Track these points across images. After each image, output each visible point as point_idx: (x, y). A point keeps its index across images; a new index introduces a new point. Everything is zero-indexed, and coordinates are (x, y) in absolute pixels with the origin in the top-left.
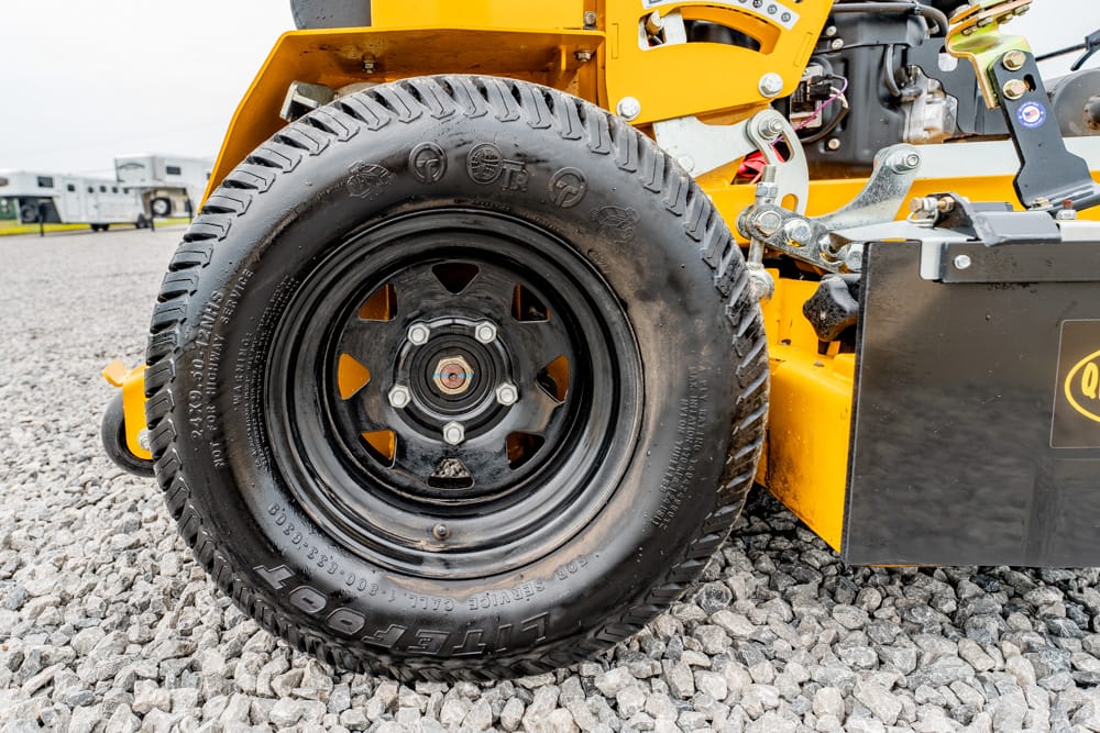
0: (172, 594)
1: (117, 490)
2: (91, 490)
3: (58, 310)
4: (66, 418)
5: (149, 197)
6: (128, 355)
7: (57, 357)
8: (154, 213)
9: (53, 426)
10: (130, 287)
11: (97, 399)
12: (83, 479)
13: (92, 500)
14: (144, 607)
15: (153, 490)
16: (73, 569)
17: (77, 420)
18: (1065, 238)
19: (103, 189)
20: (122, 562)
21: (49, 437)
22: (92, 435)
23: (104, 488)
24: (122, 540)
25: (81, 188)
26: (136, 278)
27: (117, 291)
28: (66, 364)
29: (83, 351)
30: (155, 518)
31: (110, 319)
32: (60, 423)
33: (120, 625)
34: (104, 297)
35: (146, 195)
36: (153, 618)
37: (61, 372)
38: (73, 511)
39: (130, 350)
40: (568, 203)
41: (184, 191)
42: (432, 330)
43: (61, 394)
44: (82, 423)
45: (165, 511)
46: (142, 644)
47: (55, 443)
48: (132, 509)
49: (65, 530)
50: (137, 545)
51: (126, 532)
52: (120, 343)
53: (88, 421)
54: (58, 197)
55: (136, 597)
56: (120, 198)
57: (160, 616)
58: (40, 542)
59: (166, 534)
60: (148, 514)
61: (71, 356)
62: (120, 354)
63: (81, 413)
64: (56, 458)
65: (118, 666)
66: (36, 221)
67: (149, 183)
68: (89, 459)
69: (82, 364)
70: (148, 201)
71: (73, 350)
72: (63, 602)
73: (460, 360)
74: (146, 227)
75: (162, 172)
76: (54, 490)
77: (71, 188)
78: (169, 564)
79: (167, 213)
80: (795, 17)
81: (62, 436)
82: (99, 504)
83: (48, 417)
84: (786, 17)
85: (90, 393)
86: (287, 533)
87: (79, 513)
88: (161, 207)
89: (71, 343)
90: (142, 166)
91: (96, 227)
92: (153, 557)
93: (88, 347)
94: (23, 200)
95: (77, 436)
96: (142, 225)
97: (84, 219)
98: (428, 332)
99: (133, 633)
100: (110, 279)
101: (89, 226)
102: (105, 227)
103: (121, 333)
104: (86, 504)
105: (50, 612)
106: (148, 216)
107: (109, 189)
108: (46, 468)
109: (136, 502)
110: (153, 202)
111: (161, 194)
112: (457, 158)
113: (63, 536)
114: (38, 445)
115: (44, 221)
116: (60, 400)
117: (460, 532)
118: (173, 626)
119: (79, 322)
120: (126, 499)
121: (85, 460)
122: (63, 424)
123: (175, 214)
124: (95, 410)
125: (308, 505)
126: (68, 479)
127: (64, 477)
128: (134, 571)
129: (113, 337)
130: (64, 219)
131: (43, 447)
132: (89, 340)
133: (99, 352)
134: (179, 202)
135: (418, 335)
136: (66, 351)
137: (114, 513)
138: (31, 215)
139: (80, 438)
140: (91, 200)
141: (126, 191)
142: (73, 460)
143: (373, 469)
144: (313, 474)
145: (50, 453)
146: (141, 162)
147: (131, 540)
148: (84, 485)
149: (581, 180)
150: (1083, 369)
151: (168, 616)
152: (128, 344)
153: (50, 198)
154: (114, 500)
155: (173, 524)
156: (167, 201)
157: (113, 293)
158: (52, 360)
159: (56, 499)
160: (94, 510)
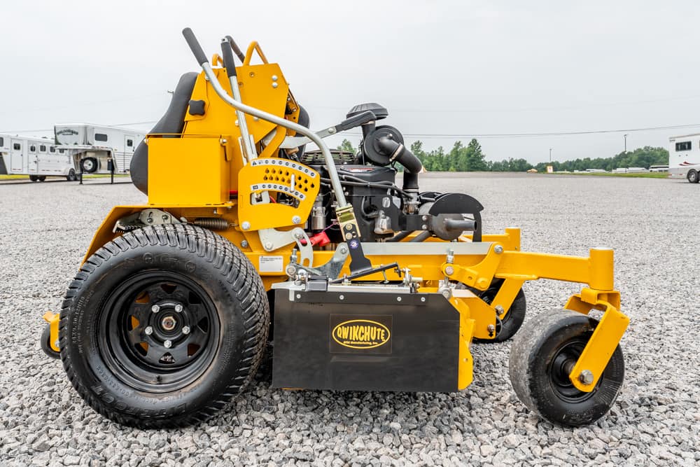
0: (65, 408)
1: (45, 370)
2: (31, 370)
3: (7, 259)
4: (18, 335)
5: (80, 158)
6: (54, 296)
7: (9, 296)
8: (83, 170)
9: (11, 339)
10: (58, 242)
11: (34, 324)
12: (28, 365)
13: (32, 374)
14: (54, 410)
15: (62, 371)
16: (26, 398)
17: (24, 336)
18: (329, 290)
19: (43, 148)
20: (46, 397)
21: (9, 345)
22: (33, 344)
23: (38, 370)
24: (46, 389)
25: (25, 148)
26: (63, 234)
27: (49, 245)
28: (16, 301)
29: (25, 293)
30: (62, 382)
31: (43, 268)
32: (15, 338)
33: (45, 414)
34: (40, 250)
35: (78, 156)
36: (57, 414)
37: (12, 307)
38: (23, 378)
39: (55, 293)
40: (191, 271)
41: (109, 153)
42: (161, 307)
43: (14, 321)
44: (27, 338)
45: (67, 379)
46: (53, 420)
47: (13, 348)
48: (51, 378)
49: (21, 385)
50: (53, 391)
51: (48, 386)
52: (49, 288)
53: (29, 337)
54: (6, 153)
55: (52, 407)
56: (57, 156)
57: (60, 413)
58: (10, 389)
59: (66, 387)
60: (59, 379)
61: (18, 295)
62: (49, 295)
63: (26, 332)
64: (14, 355)
65: (43, 426)
67: (81, 147)
68: (31, 356)
69: (25, 302)
70: (79, 160)
71: (20, 292)
72: (22, 408)
73: (171, 318)
74: (76, 180)
75: (91, 139)
76: (14, 369)
77: (17, 147)
78: (65, 398)
79: (94, 170)
80: (305, 197)
81: (15, 344)
82: (36, 376)
83: (8, 334)
84: (301, 197)
85: (31, 321)
86: (103, 376)
87: (27, 379)
88: (88, 165)
89: (17, 286)
90: (77, 133)
91: (34, 178)
92: (59, 395)
93: (29, 290)
95: (24, 345)
96: (72, 179)
97: (25, 172)
98: (159, 308)
99: (49, 417)
100: (44, 233)
101: (28, 177)
102: (42, 179)
103: (50, 280)
104: (30, 375)
105: (17, 410)
106: (78, 172)
107: (48, 149)
108: (8, 360)
109: (53, 375)
110: (83, 161)
111: (89, 155)
112: (157, 258)
113: (20, 387)
114: (4, 349)
116: (13, 324)
117: (165, 378)
118: (65, 415)
119: (21, 271)
120: (49, 374)
121: (29, 356)
122: (17, 338)
123: (99, 171)
124: (33, 331)
125: (111, 367)
126: (21, 365)
127: (19, 364)
128: (51, 399)
129: (45, 283)
130: (9, 172)
131: (7, 349)
132: (30, 284)
133: (36, 293)
134: (104, 163)
135: (155, 309)
136: (14, 292)
137: (43, 379)
139: (26, 346)
140: (33, 157)
141: (62, 151)
142: (23, 356)
143: (139, 357)
144: (114, 357)
145: (11, 353)
146: (76, 131)
147: (51, 388)
148: (28, 368)
149: (194, 265)
150: (337, 329)
151: (63, 413)
152: (55, 289)
154: (43, 374)
155: (70, 383)
156: (94, 161)
157: (46, 247)
158: (6, 298)
159: (15, 373)
160: (34, 378)
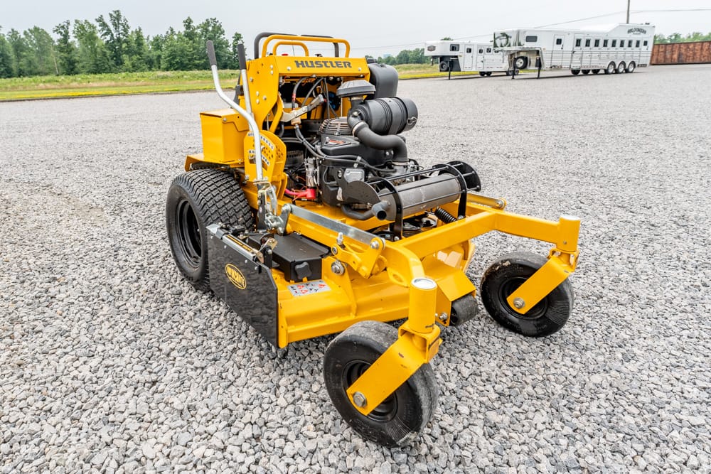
8: (515, 67)
19: (489, 50)
25: (475, 50)
35: (512, 56)
41: (538, 52)
54: (460, 56)
66: (447, 71)
67: (514, 48)
70: (513, 59)
75: (523, 41)
77: (469, 51)
79: (524, 67)
88: (520, 63)
90: (511, 38)
91: (482, 74)
94: (442, 58)
96: (509, 74)
97: (474, 69)
101: (478, 73)
102: (489, 74)
107: (492, 50)
110: (516, 59)
111: (522, 54)
115: (451, 71)
123: (528, 68)
130: (462, 69)
134: (533, 60)
138: (445, 67)
140: (480, 57)
146: (511, 35)
153: (456, 57)
156: (525, 59)
